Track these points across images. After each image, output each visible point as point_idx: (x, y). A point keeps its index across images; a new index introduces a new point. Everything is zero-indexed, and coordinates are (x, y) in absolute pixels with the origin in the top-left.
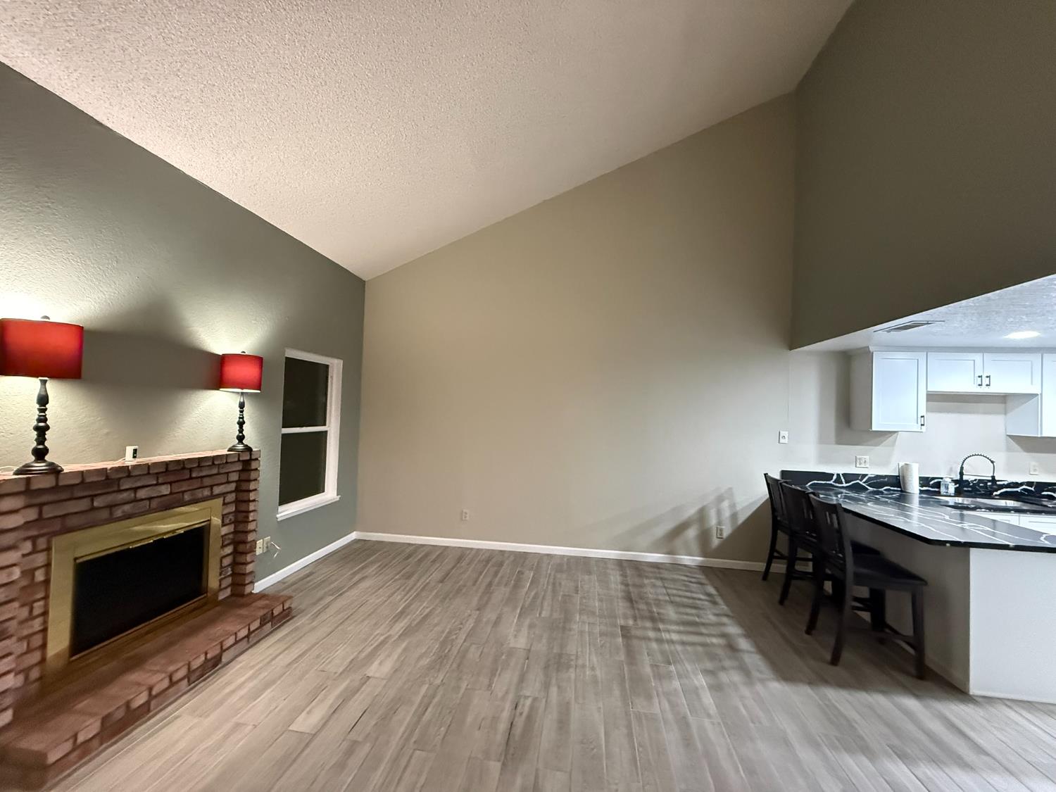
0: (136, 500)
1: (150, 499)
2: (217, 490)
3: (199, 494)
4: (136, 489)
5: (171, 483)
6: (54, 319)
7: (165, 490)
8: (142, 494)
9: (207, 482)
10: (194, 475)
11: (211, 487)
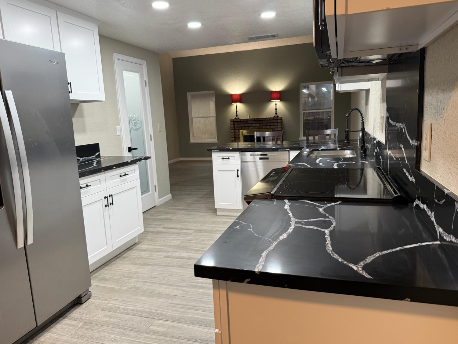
0: (252, 126)
1: (256, 126)
2: (272, 127)
3: (267, 127)
4: (252, 124)
5: (259, 123)
6: (236, 93)
7: (258, 125)
8: (253, 125)
9: (268, 124)
10: (263, 122)
11: (270, 126)
